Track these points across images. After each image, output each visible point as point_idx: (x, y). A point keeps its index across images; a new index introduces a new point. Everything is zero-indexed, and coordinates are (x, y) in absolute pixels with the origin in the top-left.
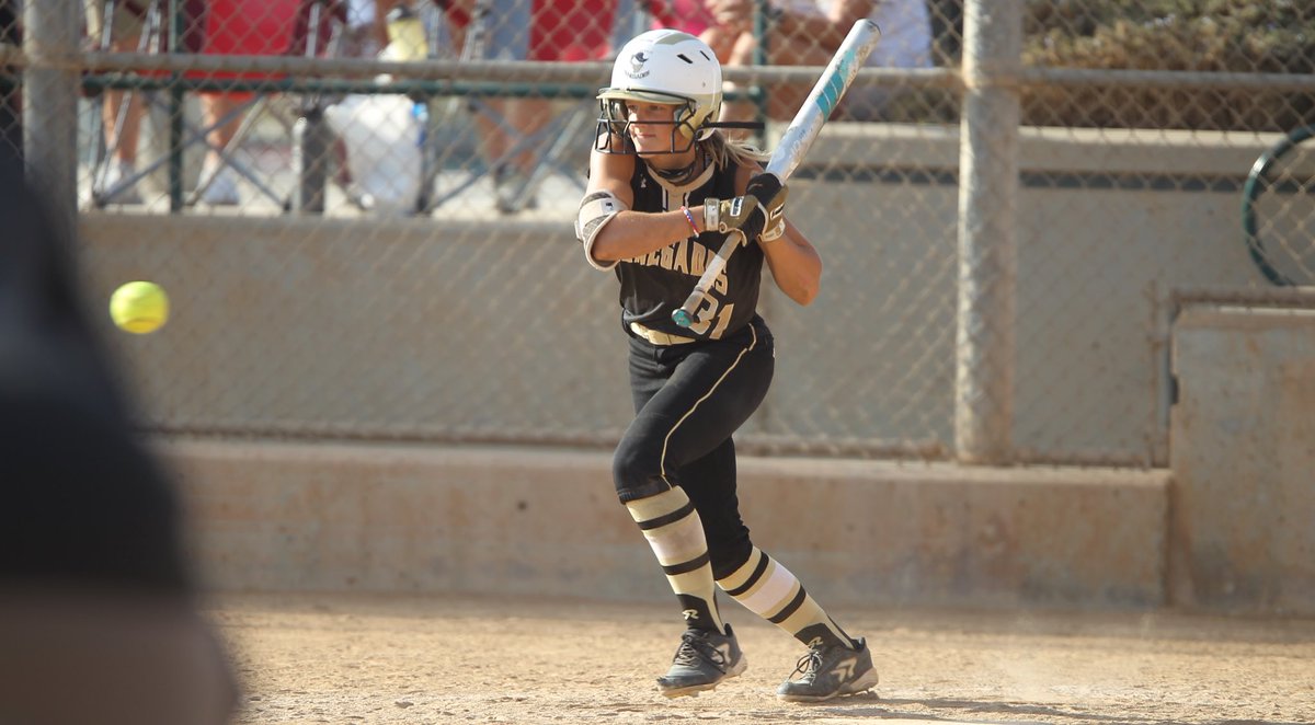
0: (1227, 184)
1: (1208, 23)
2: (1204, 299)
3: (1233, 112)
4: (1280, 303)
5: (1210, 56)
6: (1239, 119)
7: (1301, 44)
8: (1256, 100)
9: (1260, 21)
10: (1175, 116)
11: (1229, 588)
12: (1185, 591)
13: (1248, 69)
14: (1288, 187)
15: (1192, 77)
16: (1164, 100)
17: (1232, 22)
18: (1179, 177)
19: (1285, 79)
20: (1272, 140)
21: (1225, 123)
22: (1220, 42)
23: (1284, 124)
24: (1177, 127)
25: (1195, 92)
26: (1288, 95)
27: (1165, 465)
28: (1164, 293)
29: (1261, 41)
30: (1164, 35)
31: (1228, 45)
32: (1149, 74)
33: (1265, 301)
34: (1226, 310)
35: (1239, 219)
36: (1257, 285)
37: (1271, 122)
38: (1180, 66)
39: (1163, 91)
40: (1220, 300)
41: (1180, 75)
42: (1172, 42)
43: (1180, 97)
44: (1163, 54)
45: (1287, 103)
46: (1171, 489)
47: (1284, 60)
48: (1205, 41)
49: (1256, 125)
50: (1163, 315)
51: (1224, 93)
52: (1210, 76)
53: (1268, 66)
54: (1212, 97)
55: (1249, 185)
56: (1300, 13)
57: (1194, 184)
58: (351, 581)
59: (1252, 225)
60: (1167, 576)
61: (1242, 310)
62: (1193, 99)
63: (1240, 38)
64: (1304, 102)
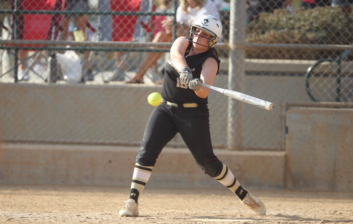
0: (301, 74)
1: (296, 31)
2: (295, 105)
3: (303, 55)
4: (315, 106)
5: (296, 40)
6: (304, 57)
7: (321, 37)
8: (309, 51)
9: (310, 30)
10: (287, 56)
11: (302, 183)
12: (290, 184)
13: (306, 43)
14: (317, 75)
15: (292, 45)
16: (284, 52)
17: (302, 30)
18: (288, 72)
19: (316, 46)
20: (313, 62)
21: (300, 58)
22: (299, 36)
23: (317, 58)
24: (288, 59)
25: (292, 49)
26: (318, 50)
27: (283, 150)
28: (284, 104)
29: (310, 36)
30: (284, 34)
31: (301, 37)
32: (280, 45)
33: (311, 106)
34: (301, 108)
35: (304, 84)
36: (309, 102)
37: (313, 57)
38: (288, 42)
39: (284, 49)
40: (299, 106)
41: (288, 45)
42: (286, 36)
43: (288, 51)
44: (284, 39)
45: (317, 53)
46: (286, 157)
47: (316, 41)
48: (295, 35)
49: (309, 58)
50: (284, 110)
51: (300, 50)
52: (296, 45)
53: (312, 42)
54: (297, 51)
55: (307, 75)
56: (321, 28)
57: (292, 74)
58: (64, 182)
59: (308, 85)
60: (285, 180)
61: (305, 108)
62: (292, 52)
63: (304, 35)
64: (322, 52)
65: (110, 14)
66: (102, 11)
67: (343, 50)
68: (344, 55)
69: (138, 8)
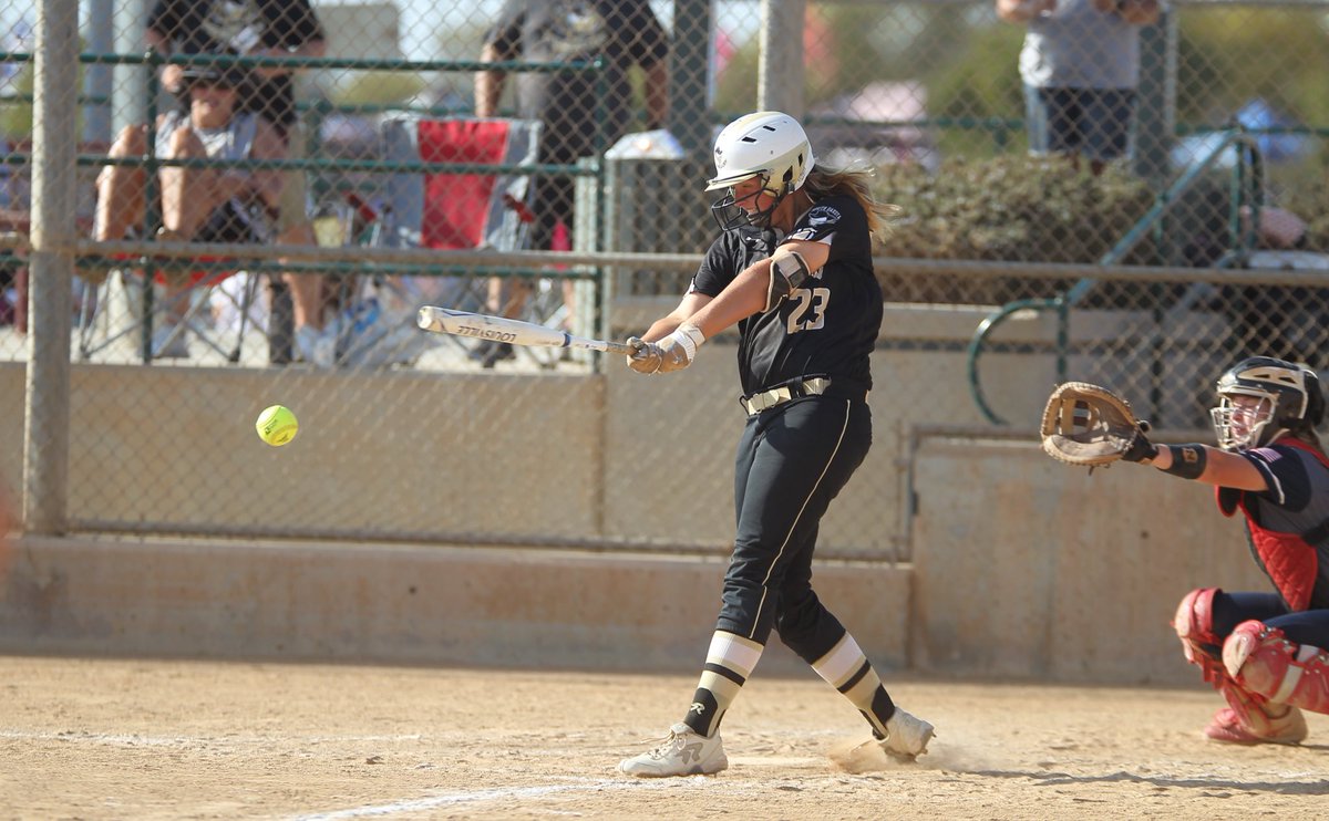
0: (955, 346)
1: (941, 223)
2: (939, 432)
3: (961, 291)
4: (996, 437)
5: (942, 248)
6: (965, 296)
7: (1014, 240)
8: (978, 281)
9: (982, 221)
10: (917, 293)
11: (956, 655)
12: (922, 658)
13: (971, 257)
14: (1002, 348)
15: (929, 265)
16: (908, 281)
17: (961, 222)
18: (919, 340)
19: (1000, 267)
20: (997, 311)
21: (955, 298)
22: (950, 238)
23: (1001, 300)
24: (918, 301)
25: (931, 275)
26: (1003, 278)
27: (907, 560)
28: (906, 430)
29: (981, 237)
30: (908, 231)
31: (958, 239)
32: (897, 262)
33: (985, 435)
34: (955, 442)
35: (965, 370)
36: (983, 421)
37: (990, 297)
38: (919, 255)
39: (907, 274)
40: (949, 434)
41: (921, 262)
42: (912, 238)
43: (920, 279)
44: (908, 246)
45: (1002, 285)
46: (912, 580)
47: (1000, 251)
48: (938, 236)
49: (978, 299)
50: (906, 445)
51: (954, 276)
52: (943, 263)
53: (987, 255)
54: (944, 280)
55: (973, 346)
56: (1012, 215)
57: (931, 346)
58: (280, 647)
59: (974, 378)
60: (909, 647)
61: (967, 442)
62: (931, 282)
63: (966, 234)
64: (1014, 284)
65: (414, 169)
66: (391, 163)
67: (1074, 280)
68: (1078, 293)
69: (494, 154)
